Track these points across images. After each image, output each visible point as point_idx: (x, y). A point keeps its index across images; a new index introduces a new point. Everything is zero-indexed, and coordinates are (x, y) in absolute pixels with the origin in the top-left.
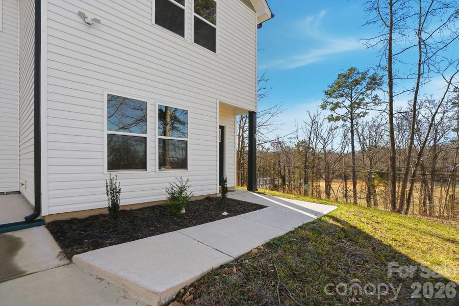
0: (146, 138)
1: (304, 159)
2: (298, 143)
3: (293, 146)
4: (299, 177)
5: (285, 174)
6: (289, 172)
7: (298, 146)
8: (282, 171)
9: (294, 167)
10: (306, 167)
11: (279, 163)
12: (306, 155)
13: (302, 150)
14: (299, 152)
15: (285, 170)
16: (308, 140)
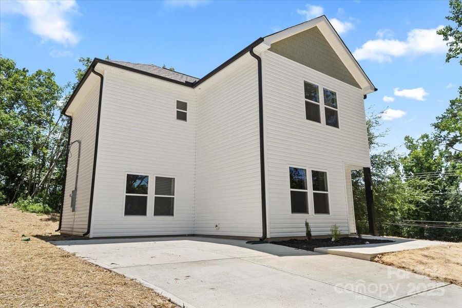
0: (307, 192)
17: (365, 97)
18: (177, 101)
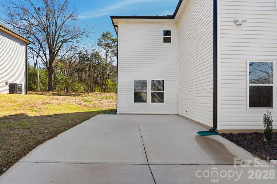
18: (164, 31)
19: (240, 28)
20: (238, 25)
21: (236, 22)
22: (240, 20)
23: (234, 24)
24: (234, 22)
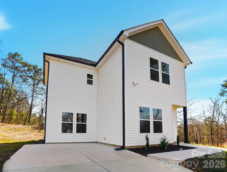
0: (150, 121)
1: (211, 129)
2: (205, 119)
3: (202, 121)
4: (207, 141)
5: (197, 139)
6: (200, 138)
7: (205, 121)
8: (196, 137)
9: (204, 135)
10: (212, 134)
11: (193, 132)
12: (212, 127)
13: (208, 123)
14: (207, 125)
15: (197, 137)
16: (212, 116)
17: (186, 67)
18: (88, 74)
19: (135, 87)
20: (134, 85)
21: (133, 83)
22: (135, 83)
23: (132, 84)
24: (132, 83)
